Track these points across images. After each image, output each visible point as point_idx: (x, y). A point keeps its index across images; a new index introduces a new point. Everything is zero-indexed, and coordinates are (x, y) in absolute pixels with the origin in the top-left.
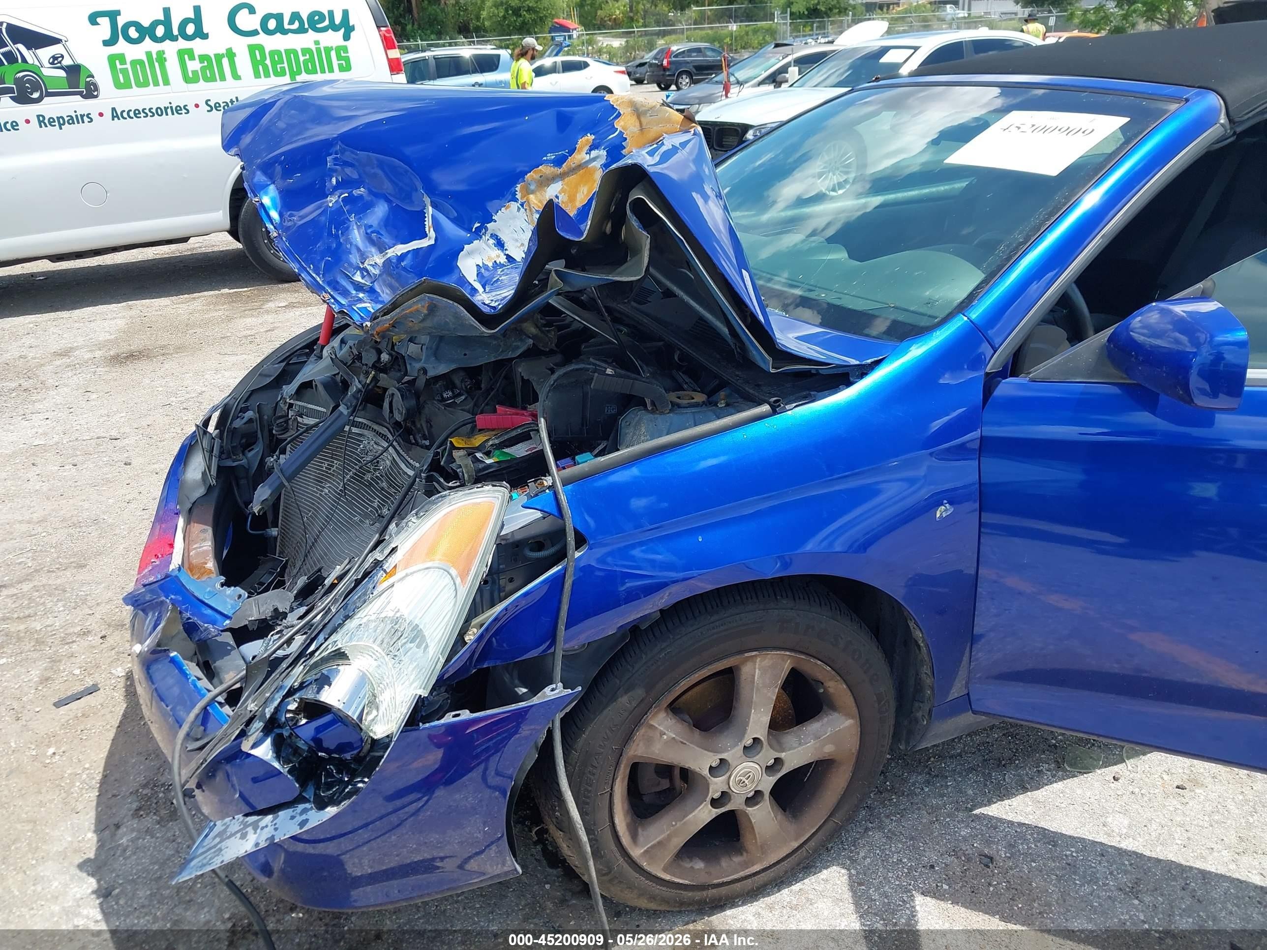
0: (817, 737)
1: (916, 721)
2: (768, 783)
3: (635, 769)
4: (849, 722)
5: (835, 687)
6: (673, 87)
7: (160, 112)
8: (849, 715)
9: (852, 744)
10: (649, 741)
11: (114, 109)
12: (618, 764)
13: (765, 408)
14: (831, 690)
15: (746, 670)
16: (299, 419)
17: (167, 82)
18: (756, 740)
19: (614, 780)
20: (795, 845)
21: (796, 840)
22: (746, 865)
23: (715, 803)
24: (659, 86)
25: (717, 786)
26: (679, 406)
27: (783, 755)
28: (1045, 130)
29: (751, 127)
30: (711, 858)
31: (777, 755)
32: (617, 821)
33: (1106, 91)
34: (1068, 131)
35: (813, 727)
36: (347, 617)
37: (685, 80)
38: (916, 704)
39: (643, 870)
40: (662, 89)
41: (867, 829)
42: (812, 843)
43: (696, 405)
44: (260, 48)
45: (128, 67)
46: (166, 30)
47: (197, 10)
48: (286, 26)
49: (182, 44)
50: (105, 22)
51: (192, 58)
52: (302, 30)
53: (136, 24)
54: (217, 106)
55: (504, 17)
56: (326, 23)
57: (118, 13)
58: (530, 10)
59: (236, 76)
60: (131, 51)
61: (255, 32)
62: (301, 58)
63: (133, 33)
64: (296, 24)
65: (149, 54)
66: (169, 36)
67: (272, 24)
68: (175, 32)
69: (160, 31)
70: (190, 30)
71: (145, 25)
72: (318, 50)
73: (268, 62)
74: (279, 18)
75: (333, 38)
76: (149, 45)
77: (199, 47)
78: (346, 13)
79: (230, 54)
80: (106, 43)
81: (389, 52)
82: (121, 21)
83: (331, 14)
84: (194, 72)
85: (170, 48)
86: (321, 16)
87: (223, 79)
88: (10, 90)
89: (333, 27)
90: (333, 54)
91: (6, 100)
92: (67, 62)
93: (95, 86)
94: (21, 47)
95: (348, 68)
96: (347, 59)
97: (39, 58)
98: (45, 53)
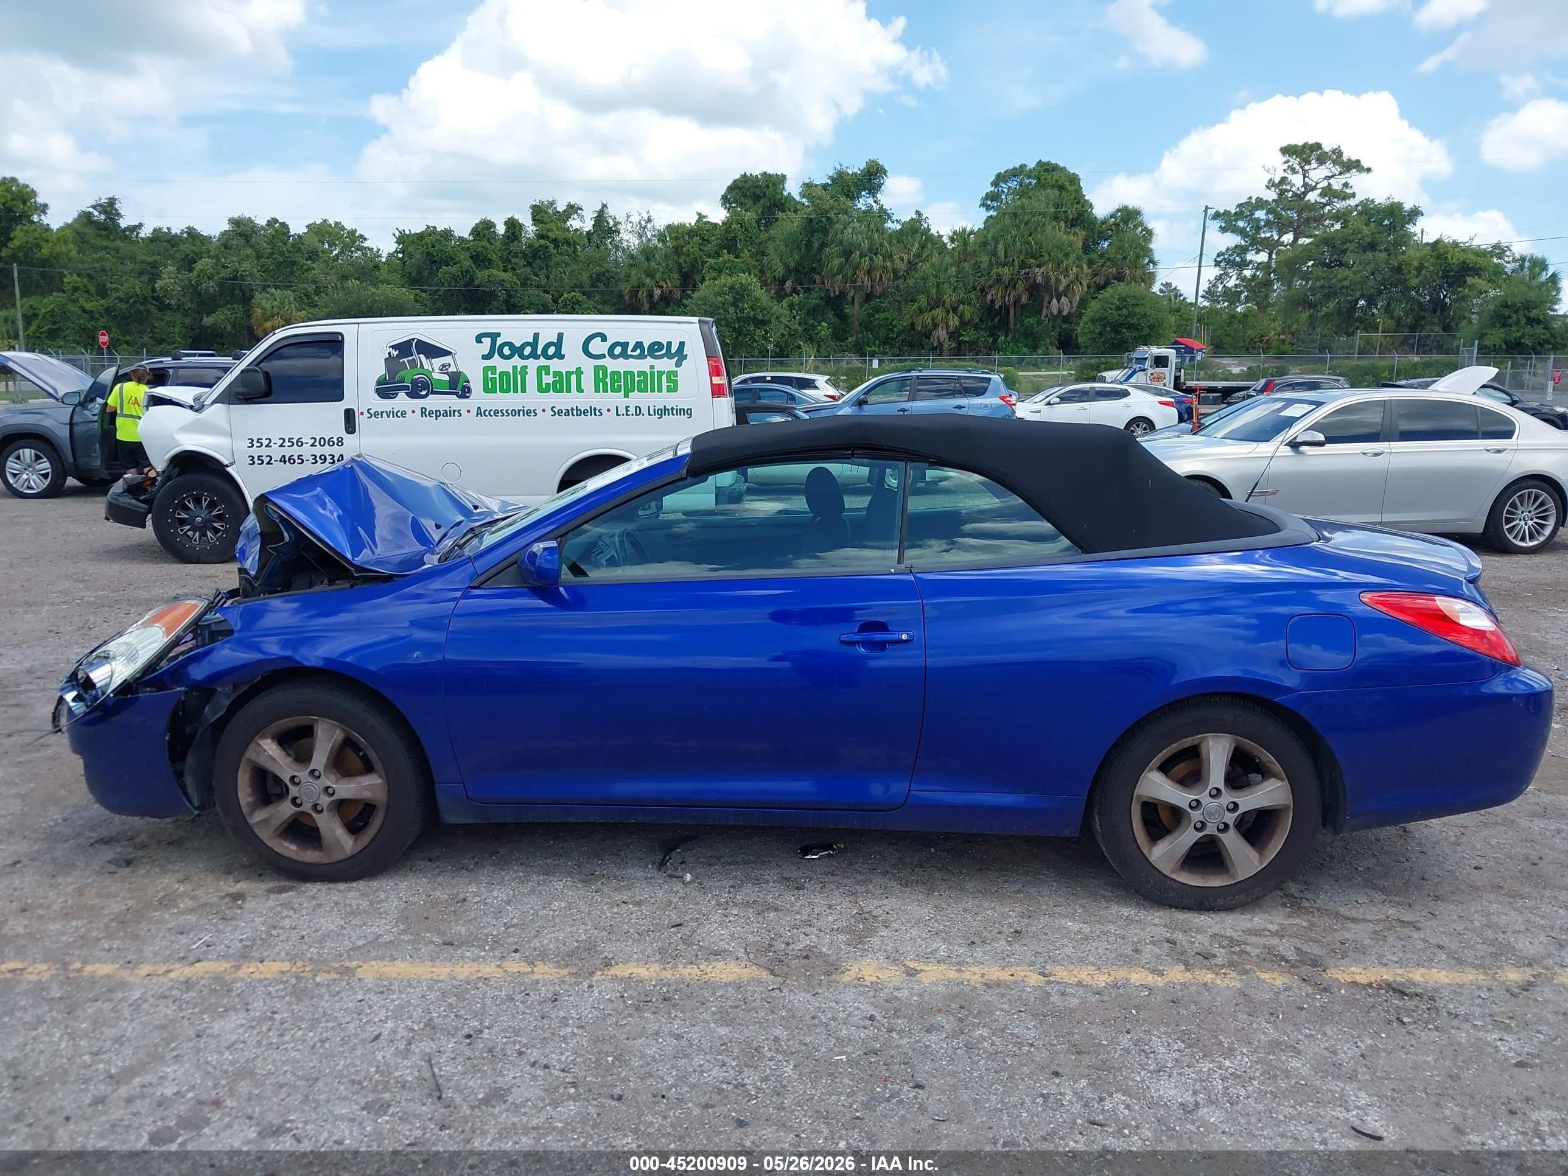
4: (380, 781)
5: (371, 755)
7: (515, 413)
9: (383, 796)
10: (258, 753)
11: (479, 408)
17: (524, 391)
20: (350, 854)
21: (352, 851)
23: (295, 804)
27: (334, 786)
30: (304, 848)
31: (330, 785)
39: (255, 833)
44: (604, 368)
45: (497, 376)
46: (532, 349)
47: (560, 336)
48: (629, 353)
49: (543, 361)
50: (487, 341)
51: (548, 373)
52: (642, 356)
53: (510, 345)
54: (560, 412)
55: (1100, 334)
56: (664, 351)
57: (499, 335)
58: (1130, 327)
59: (580, 390)
60: (502, 365)
61: (603, 356)
62: (637, 379)
63: (506, 351)
64: (638, 351)
65: (515, 368)
66: (534, 355)
67: (618, 350)
68: (539, 352)
69: (527, 351)
70: (551, 351)
71: (518, 345)
72: (652, 373)
73: (608, 380)
74: (625, 345)
75: (666, 365)
76: (516, 360)
77: (555, 365)
78: (682, 344)
79: (579, 372)
80: (484, 357)
81: (714, 378)
82: (499, 341)
83: (669, 344)
84: (547, 384)
85: (532, 365)
86: (660, 344)
87: (569, 391)
88: (406, 388)
89: (669, 355)
90: (664, 377)
91: (402, 395)
92: (452, 369)
93: (469, 389)
94: (422, 356)
95: (675, 390)
96: (676, 383)
97: (433, 366)
98: (438, 362)
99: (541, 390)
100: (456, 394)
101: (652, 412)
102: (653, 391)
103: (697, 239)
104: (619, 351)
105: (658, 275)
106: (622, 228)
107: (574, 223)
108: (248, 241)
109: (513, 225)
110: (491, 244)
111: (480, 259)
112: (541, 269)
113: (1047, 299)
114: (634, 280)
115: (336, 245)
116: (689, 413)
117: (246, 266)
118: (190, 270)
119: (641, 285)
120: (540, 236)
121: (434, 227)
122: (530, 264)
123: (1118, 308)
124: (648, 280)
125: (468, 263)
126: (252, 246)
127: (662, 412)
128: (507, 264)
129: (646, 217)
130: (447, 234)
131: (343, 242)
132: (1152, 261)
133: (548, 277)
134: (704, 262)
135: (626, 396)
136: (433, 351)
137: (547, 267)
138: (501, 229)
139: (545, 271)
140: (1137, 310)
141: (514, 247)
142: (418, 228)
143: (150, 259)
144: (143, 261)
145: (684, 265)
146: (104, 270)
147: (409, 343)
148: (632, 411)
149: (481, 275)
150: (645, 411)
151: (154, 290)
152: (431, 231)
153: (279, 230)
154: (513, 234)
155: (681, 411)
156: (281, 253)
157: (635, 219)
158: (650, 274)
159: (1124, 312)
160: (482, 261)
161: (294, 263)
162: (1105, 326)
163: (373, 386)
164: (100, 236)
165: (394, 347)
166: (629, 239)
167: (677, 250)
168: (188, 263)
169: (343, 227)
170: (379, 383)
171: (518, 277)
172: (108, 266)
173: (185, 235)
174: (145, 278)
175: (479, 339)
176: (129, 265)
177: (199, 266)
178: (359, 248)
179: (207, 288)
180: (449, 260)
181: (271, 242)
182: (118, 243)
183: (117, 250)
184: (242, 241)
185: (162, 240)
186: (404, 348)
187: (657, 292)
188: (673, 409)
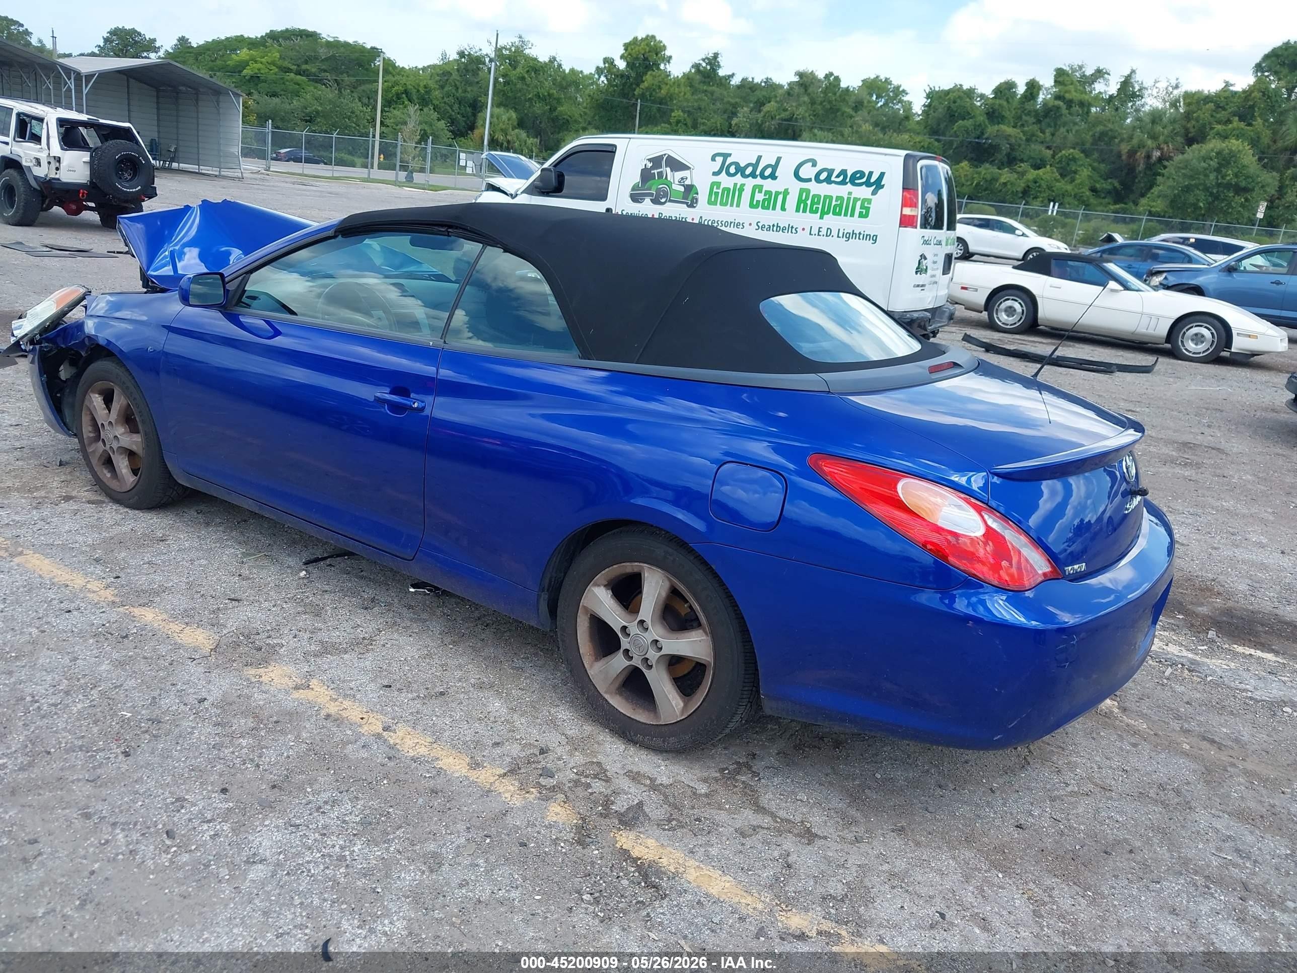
7: (727, 224)
11: (701, 217)
17: (738, 206)
44: (808, 191)
45: (720, 191)
46: (753, 170)
47: (779, 160)
48: (833, 179)
49: (759, 181)
50: (720, 160)
51: (760, 192)
52: (843, 183)
53: (736, 164)
54: (763, 227)
56: (864, 180)
57: (730, 155)
59: (783, 209)
60: (726, 181)
61: (809, 180)
62: (834, 203)
63: (732, 170)
64: (841, 178)
65: (735, 184)
66: (753, 175)
67: (824, 176)
68: (758, 173)
69: (749, 171)
70: (768, 172)
71: (742, 165)
72: (849, 199)
73: (809, 202)
74: (831, 172)
75: (864, 192)
76: (738, 179)
77: (768, 185)
78: (882, 175)
79: (786, 193)
80: (715, 174)
81: (904, 209)
82: (729, 161)
83: (871, 173)
84: (758, 201)
85: (750, 183)
86: (862, 174)
87: (774, 208)
88: (651, 195)
89: (868, 184)
90: (859, 204)
91: (648, 200)
92: (688, 182)
93: (697, 200)
94: (668, 169)
95: (866, 216)
96: (868, 209)
97: (674, 177)
98: (679, 175)
99: (752, 206)
100: (687, 203)
101: (841, 235)
102: (846, 215)
103: (1211, 105)
104: (826, 177)
105: (1162, 138)
106: (1146, 93)
107: (1099, 87)
108: (806, 91)
109: (1033, 87)
110: (1008, 102)
111: (993, 114)
112: (1049, 126)
114: (1135, 141)
115: (882, 97)
116: (874, 239)
117: (801, 110)
118: (760, 111)
119: (1141, 145)
120: (1058, 97)
121: (961, 85)
122: (1039, 122)
124: (1149, 142)
125: (982, 118)
126: (809, 95)
127: (850, 236)
128: (1018, 122)
129: (1174, 83)
130: (970, 93)
131: (889, 95)
133: (1053, 135)
134: (1212, 128)
135: (821, 218)
136: (676, 165)
137: (1055, 125)
138: (1021, 89)
139: (1052, 129)
141: (1028, 106)
142: (947, 86)
143: (733, 101)
144: (728, 102)
145: (1192, 130)
146: (700, 109)
147: (660, 158)
148: (824, 232)
149: (991, 130)
150: (835, 233)
151: (730, 125)
152: (958, 89)
153: (833, 82)
154: (1031, 94)
155: (867, 237)
156: (830, 102)
157: (1162, 85)
158: (1154, 137)
160: (997, 117)
161: (838, 110)
163: (628, 191)
164: (704, 82)
165: (650, 160)
166: (1151, 102)
167: (1188, 116)
168: (760, 105)
169: (890, 84)
170: (633, 189)
171: (1024, 133)
172: (703, 105)
173: (763, 84)
174: (726, 116)
175: (713, 159)
176: (718, 105)
177: (767, 108)
178: (900, 101)
179: (769, 127)
180: (966, 115)
181: (826, 91)
182: (714, 88)
183: (712, 93)
184: (802, 90)
185: (747, 87)
186: (656, 161)
187: (1157, 154)
188: (860, 234)
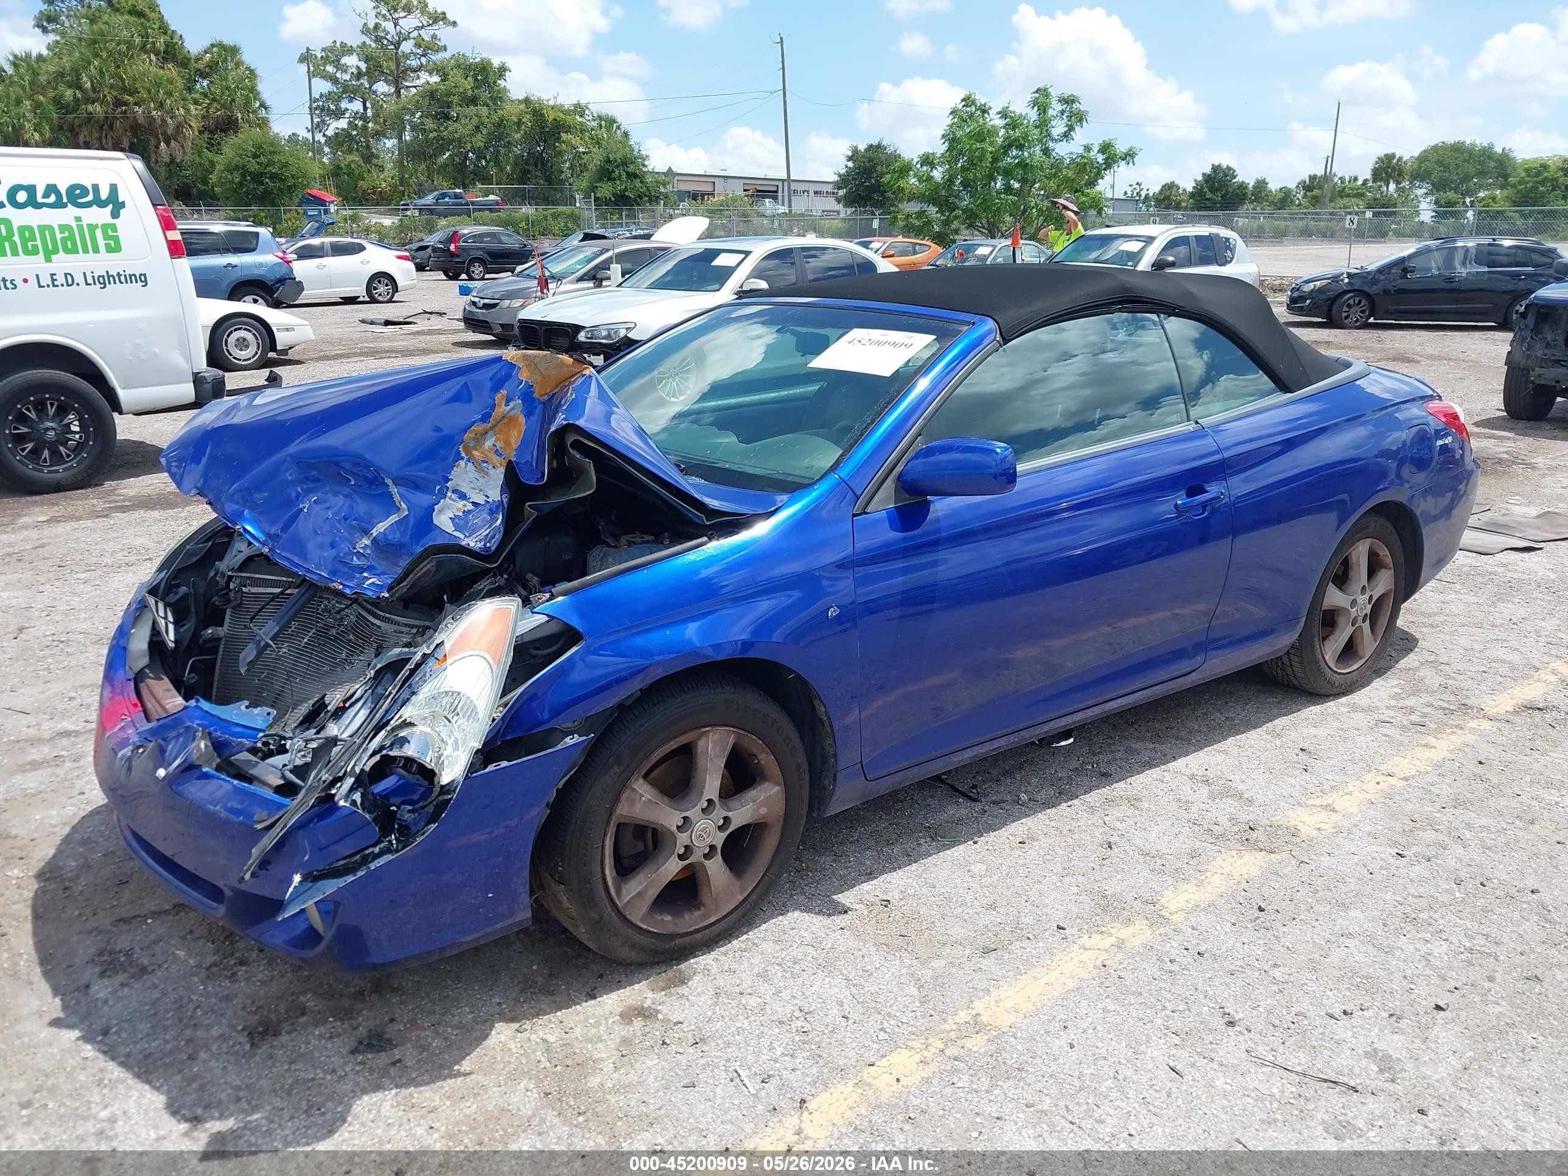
0: (754, 801)
1: (825, 788)
2: (719, 839)
3: (620, 826)
4: (777, 789)
5: (766, 759)
6: (464, 276)
8: (777, 784)
9: (779, 807)
10: (632, 802)
12: (608, 822)
13: (705, 539)
14: (763, 762)
15: (701, 744)
16: (244, 589)
18: (710, 801)
19: (605, 836)
20: (741, 898)
21: (742, 893)
22: (705, 917)
23: (681, 857)
24: (446, 274)
25: (682, 839)
26: (634, 543)
27: (730, 814)
28: (879, 343)
29: (583, 328)
30: (677, 913)
31: (726, 814)
32: (607, 872)
33: (919, 316)
34: (895, 344)
35: (752, 793)
36: (414, 693)
37: (477, 270)
38: (824, 774)
39: (626, 919)
40: (451, 278)
41: (792, 895)
42: (754, 897)
43: (648, 542)
55: (241, 184)
58: (273, 177)
81: (168, 233)
89: (102, 204)
90: (99, 233)
95: (117, 249)
96: (116, 239)
101: (90, 281)
113: (153, 142)
116: (143, 279)
123: (255, 156)
127: (104, 280)
132: (263, 105)
140: (276, 158)
148: (60, 280)
150: (79, 279)
155: (131, 278)
159: (262, 159)
162: (243, 176)
188: (119, 275)
